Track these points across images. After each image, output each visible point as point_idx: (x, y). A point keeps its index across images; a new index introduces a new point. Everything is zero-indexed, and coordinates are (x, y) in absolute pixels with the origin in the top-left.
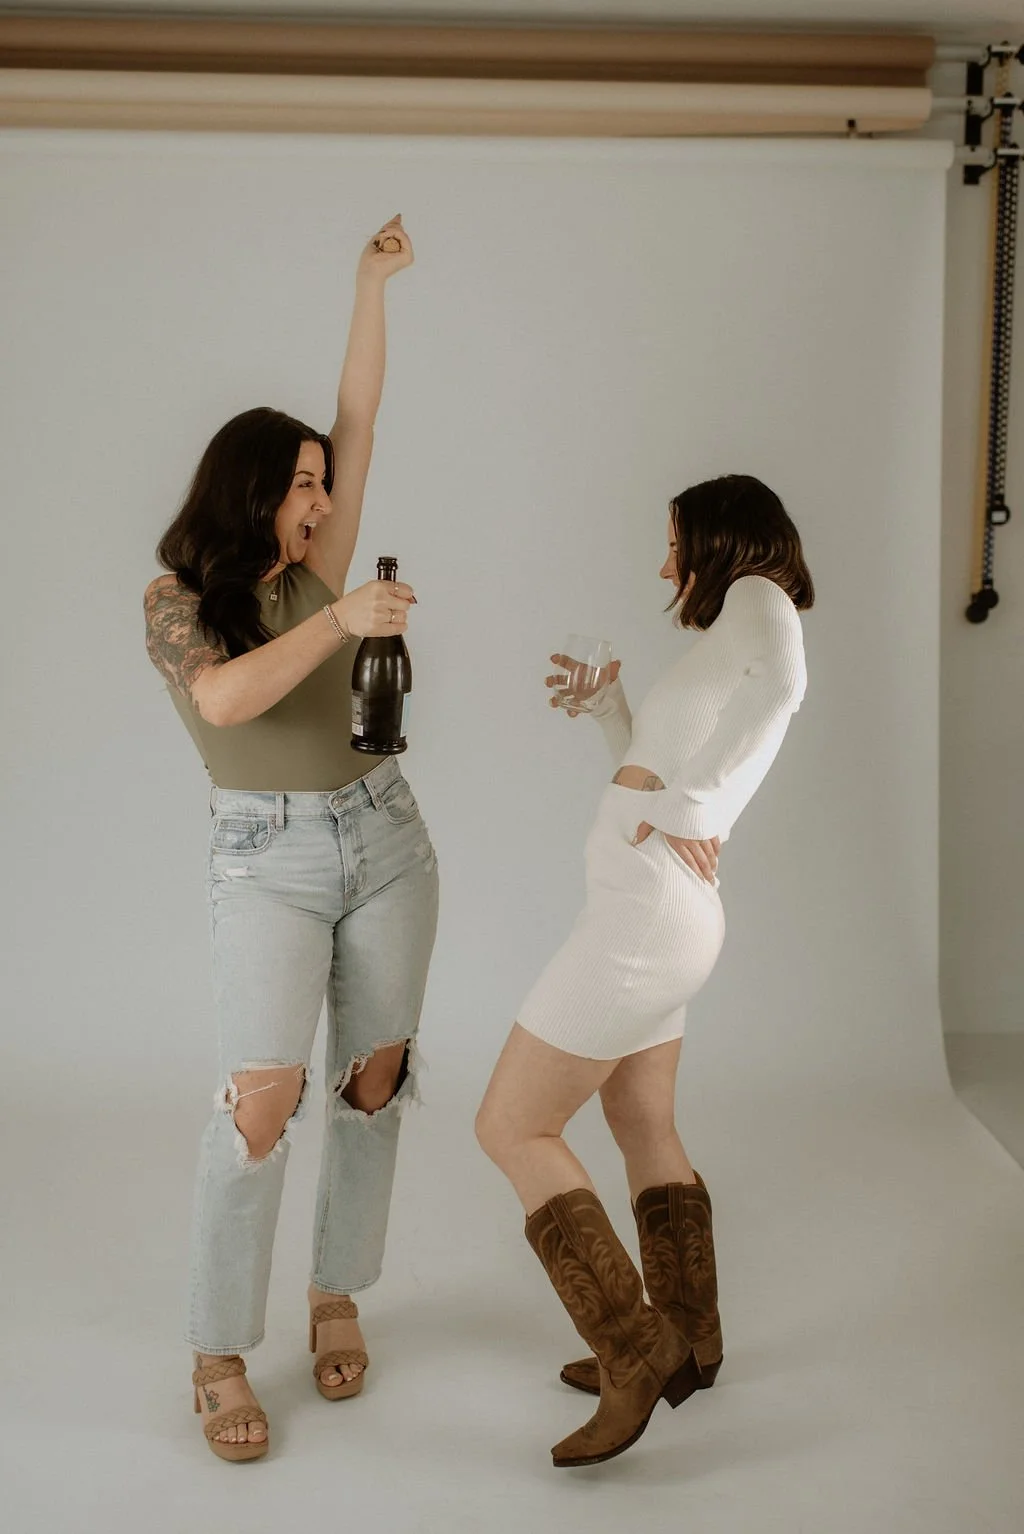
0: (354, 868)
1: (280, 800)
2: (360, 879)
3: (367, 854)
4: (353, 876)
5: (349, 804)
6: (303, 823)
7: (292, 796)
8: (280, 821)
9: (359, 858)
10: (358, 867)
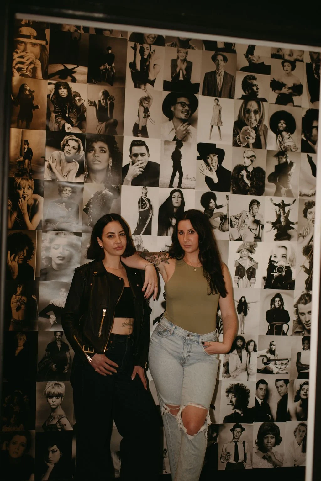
0: (185, 356)
1: (174, 327)
2: (186, 360)
3: (191, 354)
4: (184, 359)
5: (191, 338)
6: (177, 336)
7: (178, 327)
8: (172, 333)
9: (188, 354)
10: (187, 357)
